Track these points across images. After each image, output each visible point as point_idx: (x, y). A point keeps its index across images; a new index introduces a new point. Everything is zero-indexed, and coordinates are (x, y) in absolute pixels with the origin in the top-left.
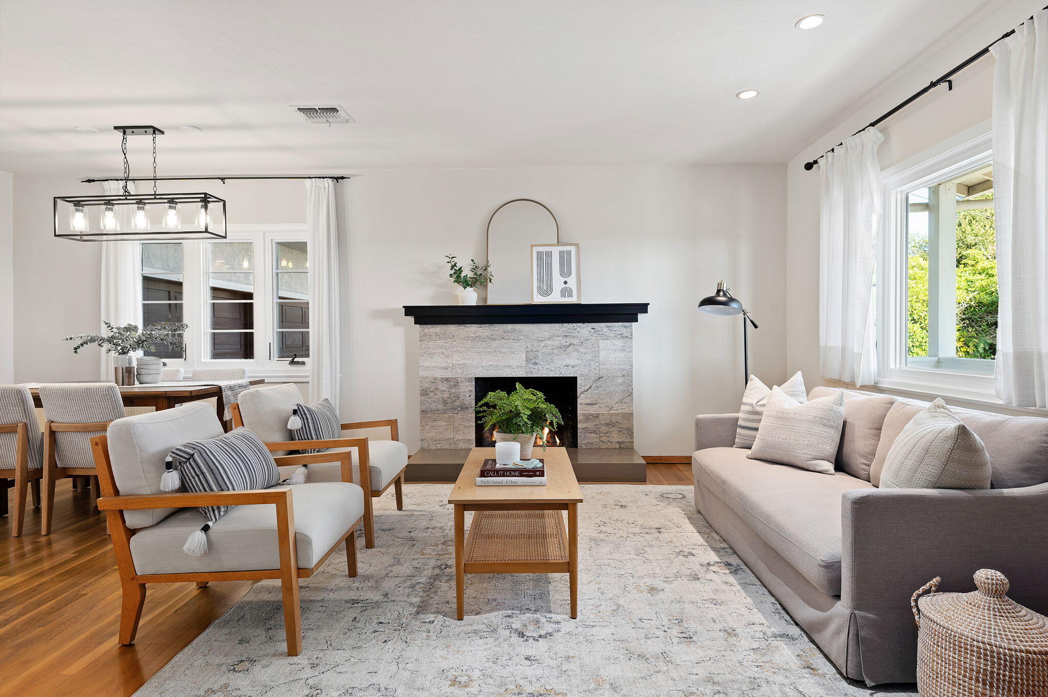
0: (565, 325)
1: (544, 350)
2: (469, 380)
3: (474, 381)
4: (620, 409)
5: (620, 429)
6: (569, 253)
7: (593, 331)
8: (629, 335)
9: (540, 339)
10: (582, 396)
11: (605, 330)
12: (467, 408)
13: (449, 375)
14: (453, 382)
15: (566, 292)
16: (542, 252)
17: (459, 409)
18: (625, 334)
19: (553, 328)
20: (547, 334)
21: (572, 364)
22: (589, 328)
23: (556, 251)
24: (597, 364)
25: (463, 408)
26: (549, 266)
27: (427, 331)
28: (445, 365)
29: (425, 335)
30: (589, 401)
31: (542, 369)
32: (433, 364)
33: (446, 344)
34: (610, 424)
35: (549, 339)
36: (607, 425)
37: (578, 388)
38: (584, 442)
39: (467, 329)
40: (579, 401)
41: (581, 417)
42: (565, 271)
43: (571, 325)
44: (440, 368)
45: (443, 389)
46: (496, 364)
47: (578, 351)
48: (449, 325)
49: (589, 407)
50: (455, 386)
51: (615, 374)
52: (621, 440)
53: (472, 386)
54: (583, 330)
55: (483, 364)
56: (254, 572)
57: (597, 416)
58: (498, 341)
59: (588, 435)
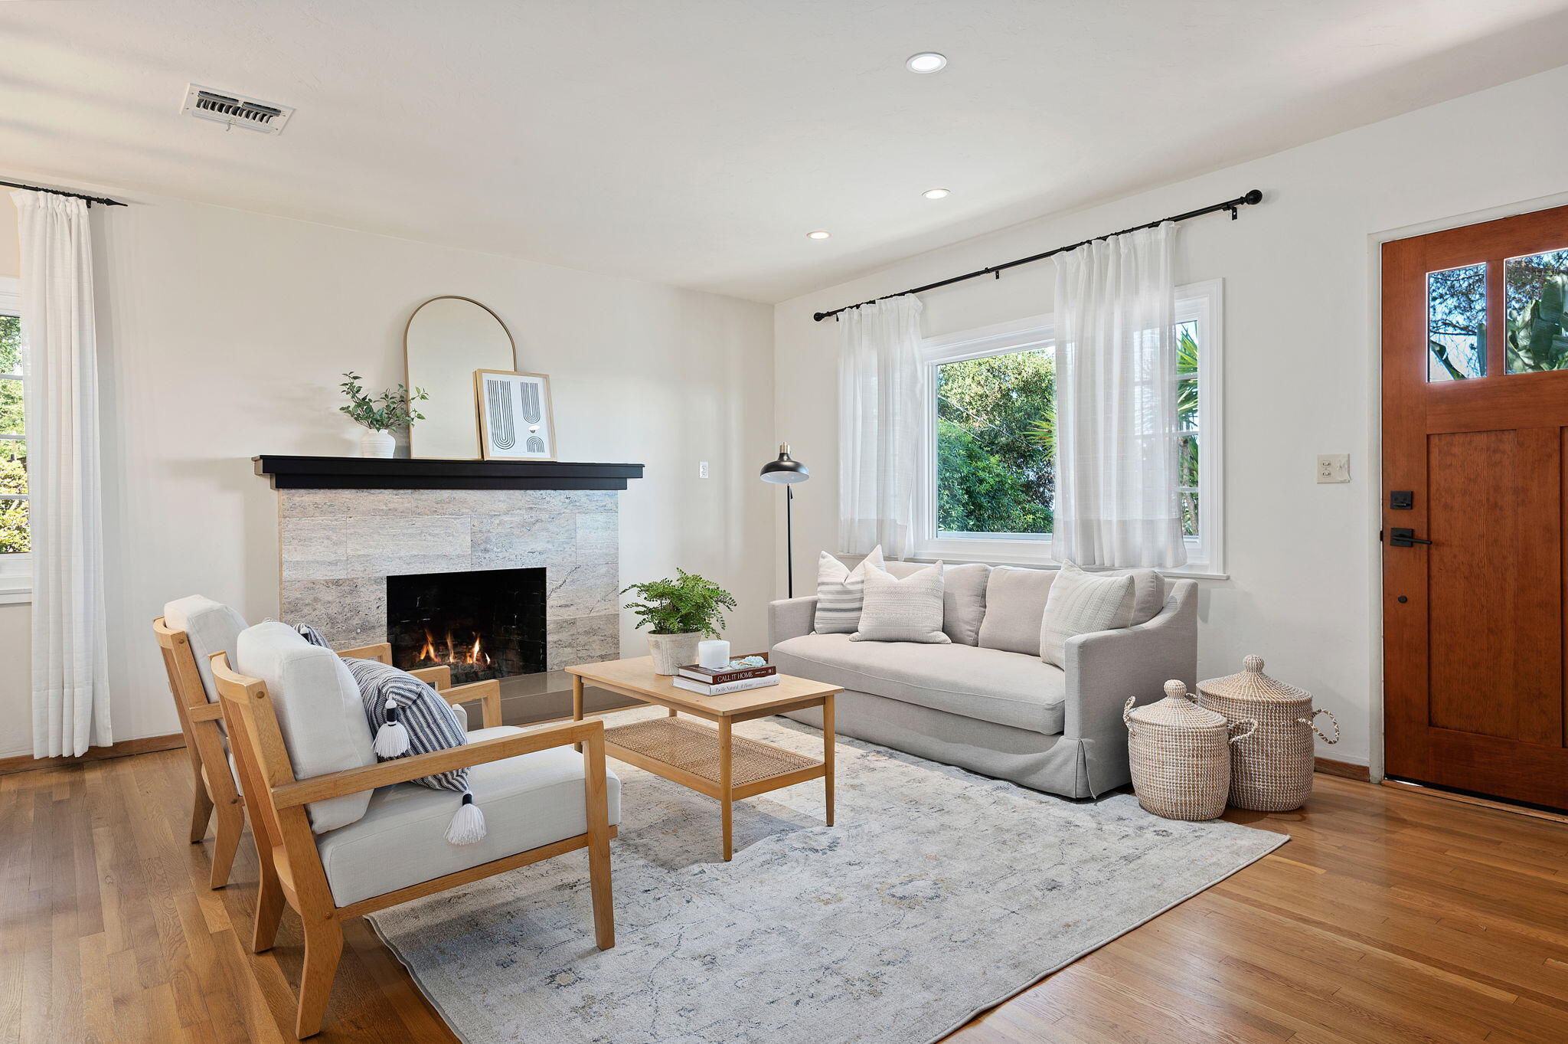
0: (530, 492)
1: (500, 530)
2: (376, 581)
3: (385, 582)
4: (602, 609)
5: (603, 638)
6: (535, 386)
7: (567, 501)
8: (614, 507)
9: (493, 513)
10: (554, 595)
11: (584, 499)
12: (374, 627)
13: (340, 575)
14: (348, 587)
15: (534, 443)
16: (496, 382)
17: (359, 631)
18: (609, 506)
19: (512, 497)
20: (503, 506)
21: (539, 549)
22: (563, 498)
23: (516, 382)
24: (573, 549)
25: (366, 628)
26: (508, 404)
27: (298, 499)
28: (333, 558)
29: (293, 507)
30: (563, 602)
31: (497, 558)
32: (310, 558)
33: (334, 523)
34: (591, 632)
35: (506, 514)
36: (587, 633)
37: (547, 584)
38: (556, 662)
39: (372, 497)
40: (549, 603)
41: (552, 625)
42: (531, 415)
43: (539, 492)
44: (322, 563)
45: (330, 598)
46: (422, 553)
47: (547, 530)
48: (340, 491)
49: (563, 610)
50: (351, 592)
51: (596, 562)
52: (604, 653)
53: (382, 592)
54: (554, 499)
55: (402, 554)
56: (543, 848)
57: (573, 623)
58: (426, 517)
59: (561, 651)
